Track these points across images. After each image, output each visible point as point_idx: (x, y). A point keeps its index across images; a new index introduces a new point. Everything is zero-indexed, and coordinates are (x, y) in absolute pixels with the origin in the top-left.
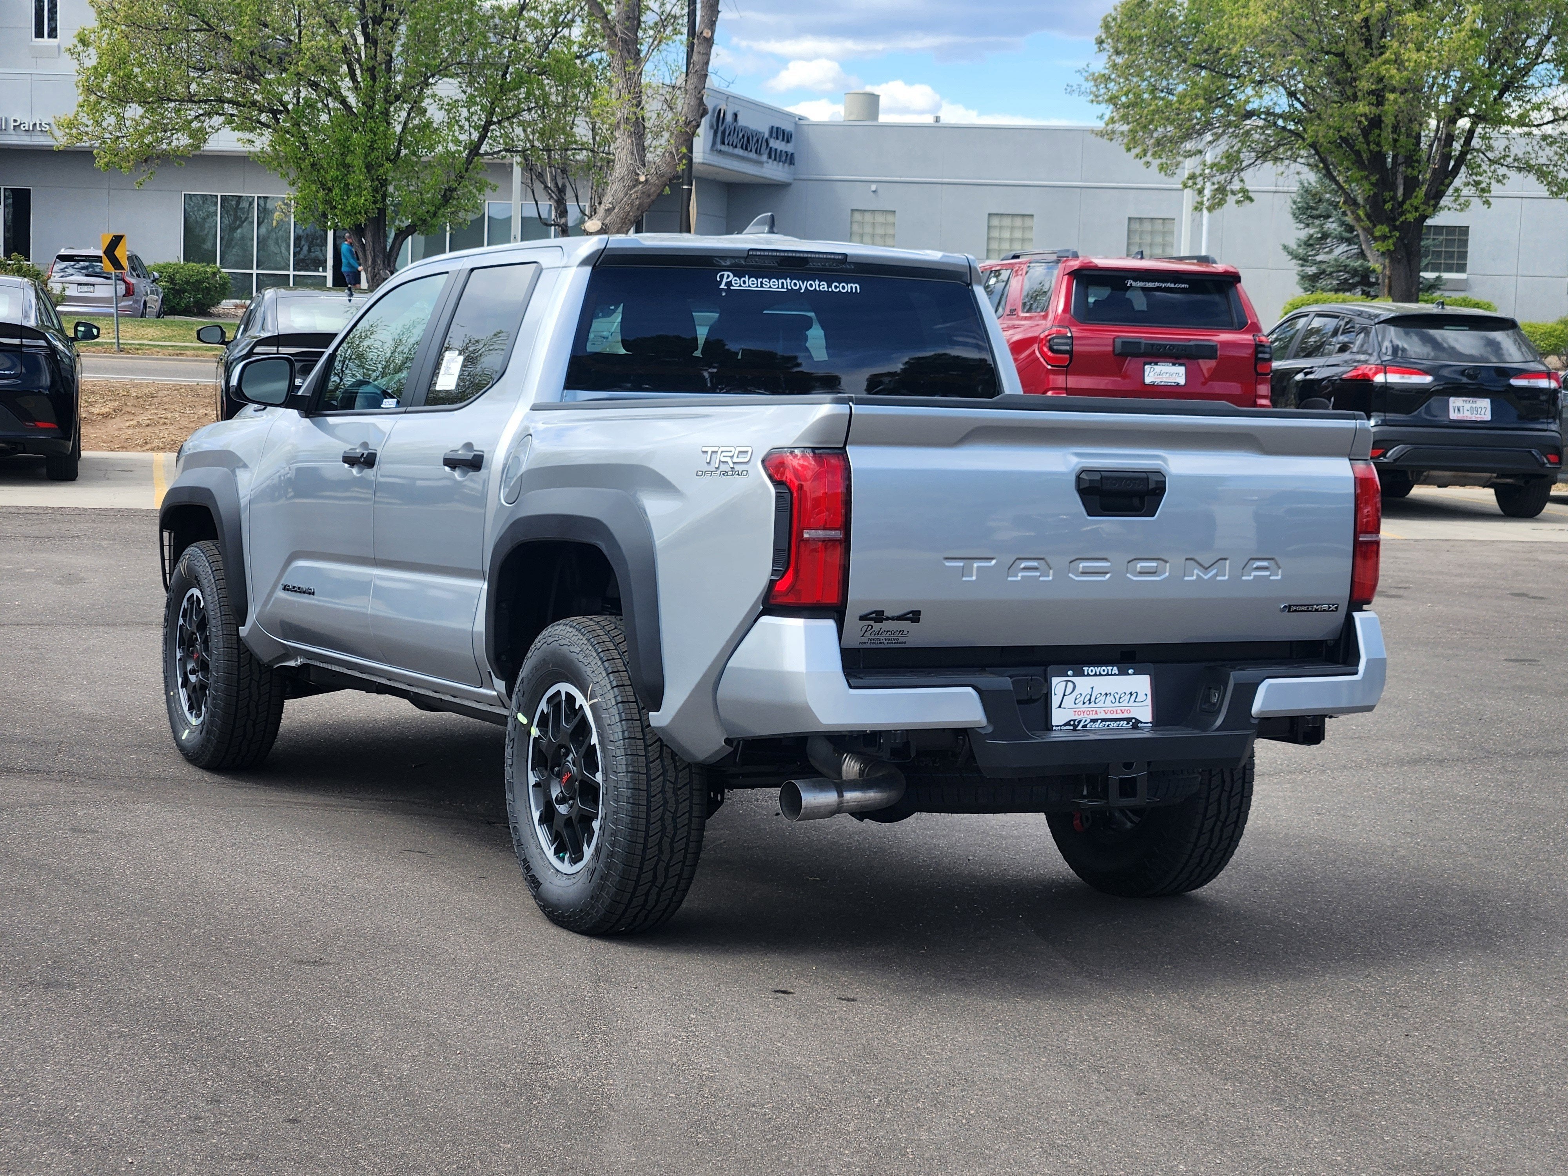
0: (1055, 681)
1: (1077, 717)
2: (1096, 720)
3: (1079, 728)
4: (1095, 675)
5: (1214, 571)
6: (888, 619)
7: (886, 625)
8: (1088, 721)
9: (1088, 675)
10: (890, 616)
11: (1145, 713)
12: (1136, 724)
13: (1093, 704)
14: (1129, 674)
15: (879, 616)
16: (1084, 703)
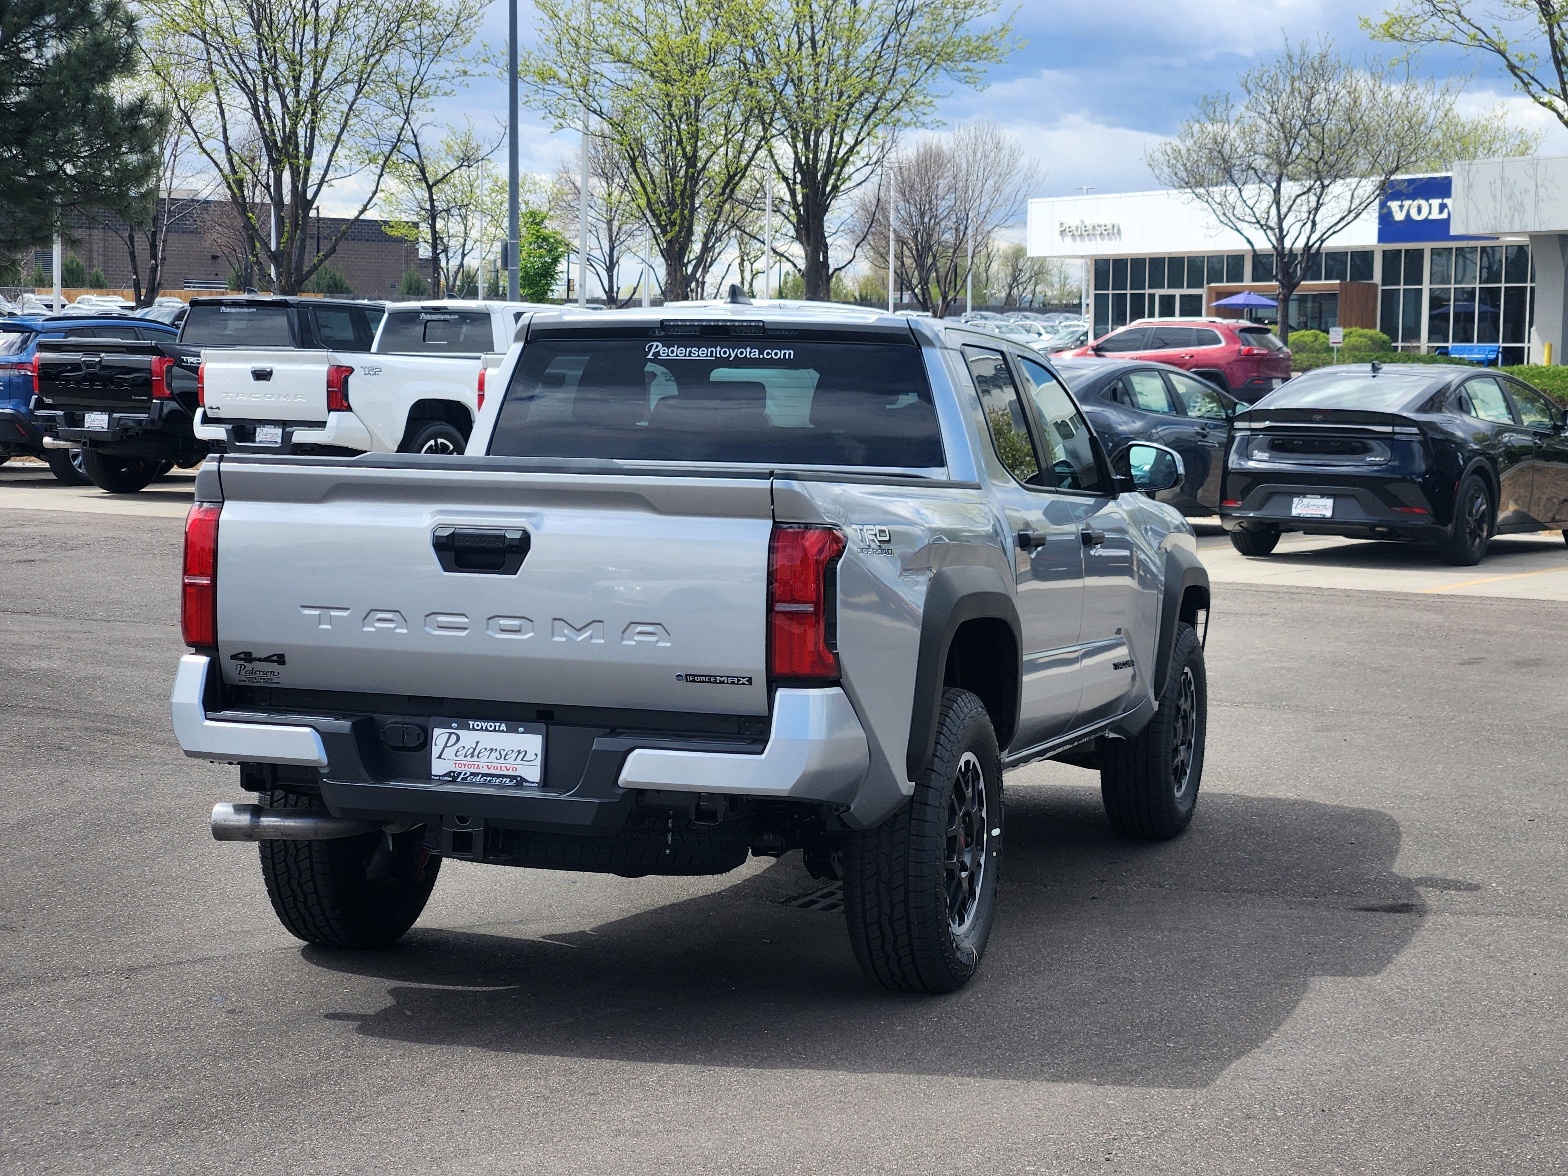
0: (437, 732)
1: (458, 770)
2: (477, 774)
3: (459, 780)
4: (482, 729)
5: (588, 634)
6: (256, 659)
7: (257, 665)
8: (468, 774)
9: (474, 729)
10: (258, 656)
11: (533, 773)
12: (520, 782)
13: (475, 758)
14: (518, 732)
15: (248, 657)
16: (466, 756)
